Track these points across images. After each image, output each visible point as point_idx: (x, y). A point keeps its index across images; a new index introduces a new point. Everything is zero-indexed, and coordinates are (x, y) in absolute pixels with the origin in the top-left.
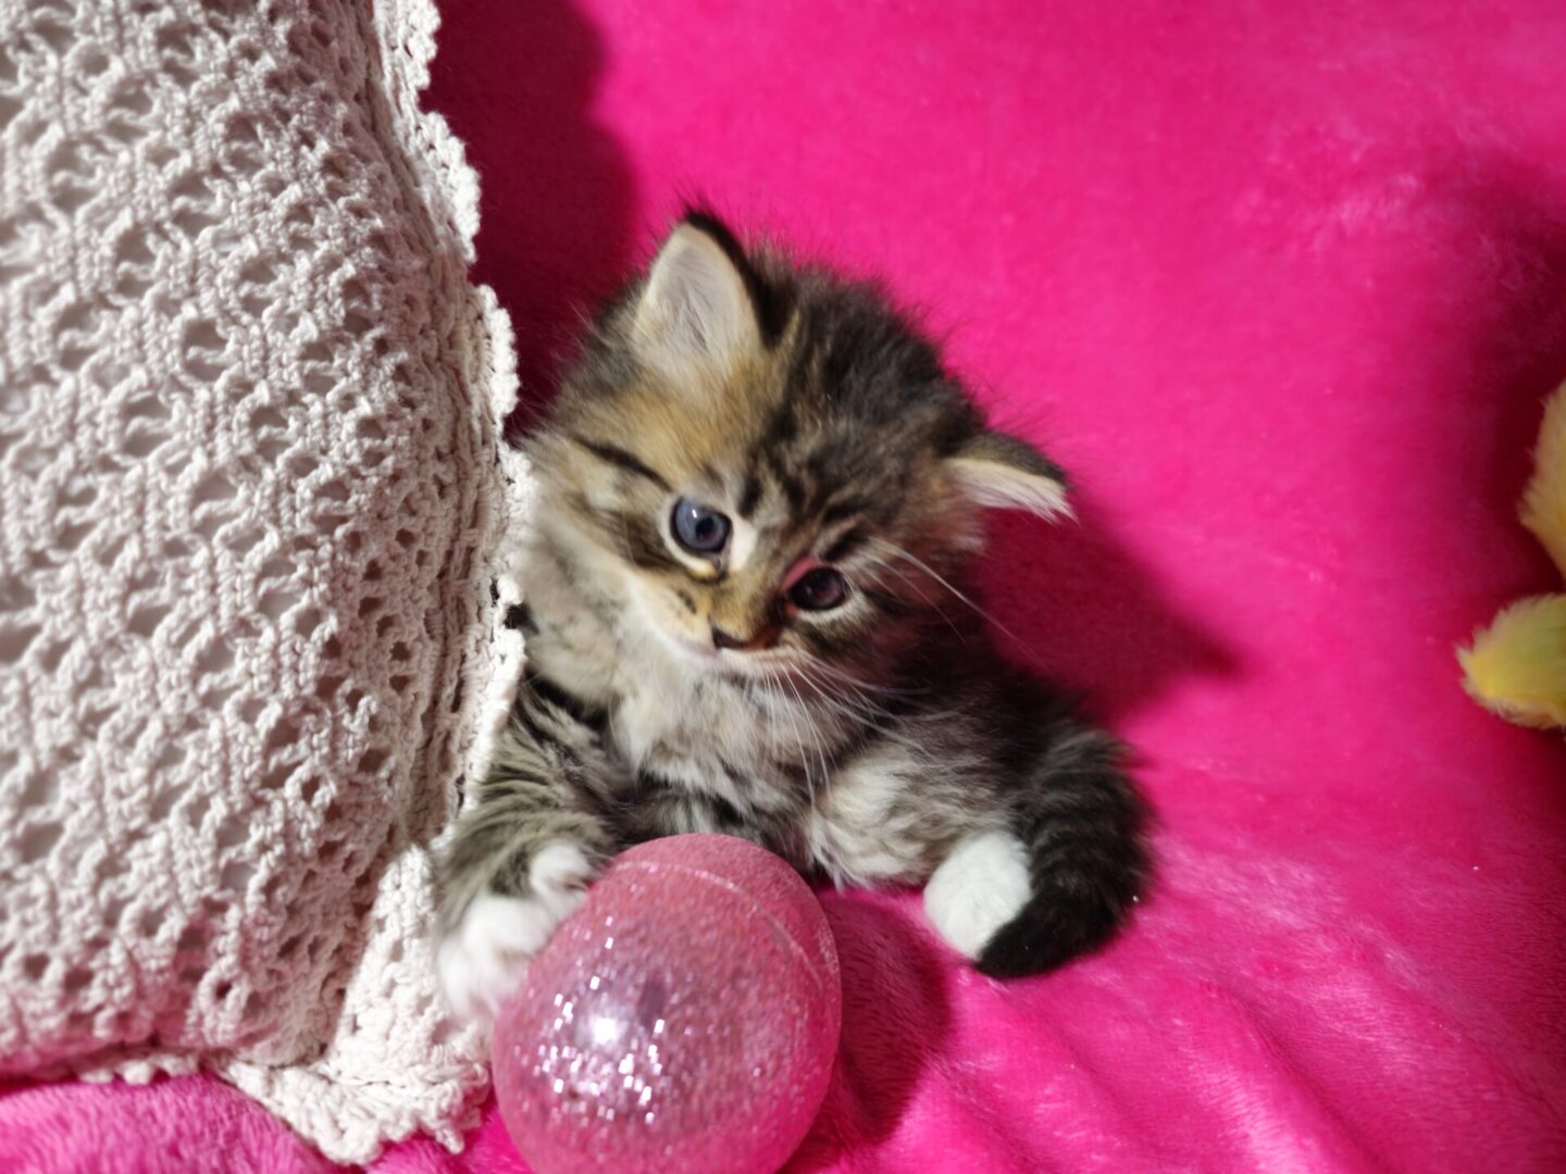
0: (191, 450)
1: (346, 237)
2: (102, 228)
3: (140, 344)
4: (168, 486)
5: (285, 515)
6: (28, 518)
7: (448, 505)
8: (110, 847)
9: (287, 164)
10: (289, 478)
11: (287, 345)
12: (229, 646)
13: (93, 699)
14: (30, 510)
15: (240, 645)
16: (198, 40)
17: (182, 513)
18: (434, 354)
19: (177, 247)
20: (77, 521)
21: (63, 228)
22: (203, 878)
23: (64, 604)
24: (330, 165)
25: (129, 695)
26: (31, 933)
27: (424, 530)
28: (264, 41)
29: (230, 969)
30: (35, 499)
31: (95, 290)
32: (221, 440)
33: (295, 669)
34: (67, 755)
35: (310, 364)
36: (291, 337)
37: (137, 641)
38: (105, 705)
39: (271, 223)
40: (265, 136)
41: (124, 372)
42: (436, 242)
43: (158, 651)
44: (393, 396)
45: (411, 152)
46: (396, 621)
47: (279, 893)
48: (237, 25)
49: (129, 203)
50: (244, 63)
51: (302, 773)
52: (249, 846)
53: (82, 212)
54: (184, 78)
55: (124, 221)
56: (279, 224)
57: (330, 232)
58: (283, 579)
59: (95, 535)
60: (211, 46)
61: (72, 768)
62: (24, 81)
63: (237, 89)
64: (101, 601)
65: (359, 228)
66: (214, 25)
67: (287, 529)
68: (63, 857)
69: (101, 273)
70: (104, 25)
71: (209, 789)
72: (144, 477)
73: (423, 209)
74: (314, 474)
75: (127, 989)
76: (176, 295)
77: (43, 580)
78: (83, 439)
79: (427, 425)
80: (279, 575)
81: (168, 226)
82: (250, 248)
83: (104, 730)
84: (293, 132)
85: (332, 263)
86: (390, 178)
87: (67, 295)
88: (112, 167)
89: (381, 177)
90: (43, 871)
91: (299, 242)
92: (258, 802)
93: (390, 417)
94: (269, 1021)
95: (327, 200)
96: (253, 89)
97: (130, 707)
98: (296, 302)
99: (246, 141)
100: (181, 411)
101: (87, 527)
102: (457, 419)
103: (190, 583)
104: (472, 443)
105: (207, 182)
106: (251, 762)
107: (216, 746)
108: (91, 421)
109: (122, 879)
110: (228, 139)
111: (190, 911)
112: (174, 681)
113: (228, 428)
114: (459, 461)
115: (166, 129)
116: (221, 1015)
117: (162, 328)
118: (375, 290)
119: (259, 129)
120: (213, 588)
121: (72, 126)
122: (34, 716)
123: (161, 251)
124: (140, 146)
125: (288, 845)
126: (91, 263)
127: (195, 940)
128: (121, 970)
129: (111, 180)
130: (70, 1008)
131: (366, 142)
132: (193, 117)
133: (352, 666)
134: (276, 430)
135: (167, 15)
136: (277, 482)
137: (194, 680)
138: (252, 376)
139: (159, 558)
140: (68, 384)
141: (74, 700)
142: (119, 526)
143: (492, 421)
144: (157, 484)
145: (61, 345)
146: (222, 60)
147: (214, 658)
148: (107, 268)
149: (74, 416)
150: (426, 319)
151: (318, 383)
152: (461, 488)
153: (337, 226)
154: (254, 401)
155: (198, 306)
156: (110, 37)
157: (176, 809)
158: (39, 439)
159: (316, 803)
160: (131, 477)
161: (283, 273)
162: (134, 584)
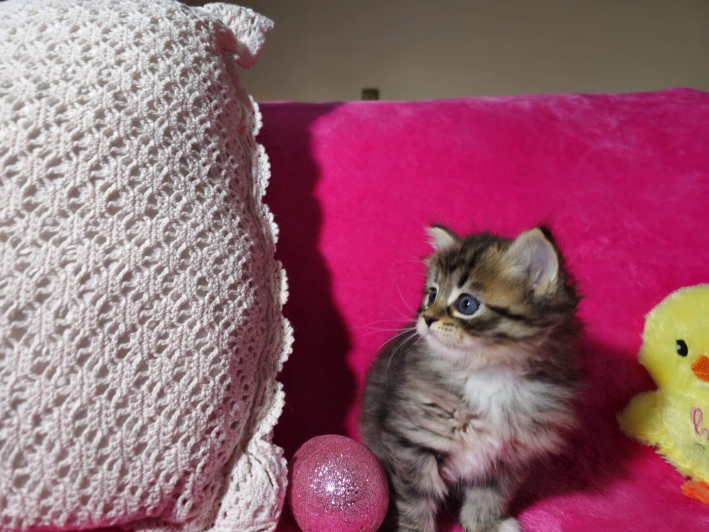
0: (196, 321)
1: (244, 249)
2: (177, 248)
3: (185, 285)
4: (189, 333)
5: (221, 342)
6: (150, 343)
7: (263, 337)
8: (160, 452)
9: (229, 226)
10: (223, 330)
11: (225, 285)
12: (200, 386)
13: (161, 402)
14: (151, 340)
15: (204, 386)
16: (206, 188)
17: (192, 342)
18: (263, 284)
19: (197, 253)
20: (163, 344)
21: (166, 250)
22: (186, 463)
23: (156, 370)
24: (240, 225)
25: (171, 401)
26: (135, 479)
27: (256, 346)
28: (223, 186)
29: (188, 494)
30: (152, 337)
31: (174, 269)
32: (205, 318)
33: (218, 395)
34: (152, 420)
35: (231, 291)
36: (226, 282)
37: (176, 384)
38: (165, 404)
39: (224, 245)
40: (223, 218)
41: (179, 296)
42: (266, 246)
43: (181, 387)
44: (253, 301)
45: (260, 215)
46: (246, 377)
47: (206, 470)
48: (216, 182)
49: (185, 241)
50: (218, 194)
51: (216, 429)
52: (200, 453)
53: (172, 244)
54: (201, 200)
55: (183, 247)
56: (226, 246)
57: (239, 248)
58: (217, 365)
59: (168, 349)
60: (209, 190)
61: (152, 424)
62: (159, 205)
63: (216, 203)
64: (167, 370)
65: (247, 245)
66: (210, 183)
67: (221, 347)
68: (146, 454)
69: (176, 263)
70: (182, 186)
71: (191, 434)
72: (182, 330)
73: (263, 235)
74: (229, 328)
75: (157, 501)
76: (196, 269)
77: (151, 362)
78: (167, 318)
79: (260, 310)
80: (216, 363)
81: (195, 247)
82: (217, 253)
83: (163, 413)
84: (230, 215)
85: (239, 258)
86: (255, 228)
87: (166, 271)
88: (181, 229)
89: (252, 227)
90: (140, 458)
91: (231, 252)
92: (204, 439)
93: (252, 309)
94: (197, 513)
95: (239, 237)
96: (220, 202)
98: (229, 271)
99: (218, 220)
100: (195, 307)
101: (166, 346)
102: (269, 306)
103: (192, 365)
104: (273, 314)
105: (207, 233)
106: (203, 425)
107: (194, 420)
108: (170, 312)
109: (162, 462)
110: (213, 219)
111: (180, 474)
112: (185, 397)
113: (207, 313)
114: (268, 321)
115: (196, 217)
116: (183, 511)
117: (191, 280)
118: (250, 266)
119: (222, 216)
120: (198, 367)
121: (171, 218)
122: (144, 406)
123: (193, 255)
124: (189, 222)
125: (211, 453)
126: (173, 260)
127: (180, 484)
128: (158, 493)
129: (181, 233)
130: (141, 505)
131: (249, 216)
132: (204, 213)
133: (233, 393)
134: (220, 313)
135: (198, 181)
136: (219, 331)
137: (190, 397)
138: (215, 295)
139: (184, 357)
140: (164, 300)
141: (156, 401)
142: (174, 346)
143: (280, 307)
144: (186, 332)
145: (164, 287)
146: (212, 194)
147: (196, 391)
148: (177, 261)
149: (165, 310)
150: (262, 273)
151: (233, 297)
152: (268, 330)
153: (241, 245)
154: (215, 303)
155: (201, 272)
156: (183, 190)
157: (180, 440)
158: (155, 318)
159: (220, 439)
160: (179, 329)
161: (226, 262)
162: (177, 365)
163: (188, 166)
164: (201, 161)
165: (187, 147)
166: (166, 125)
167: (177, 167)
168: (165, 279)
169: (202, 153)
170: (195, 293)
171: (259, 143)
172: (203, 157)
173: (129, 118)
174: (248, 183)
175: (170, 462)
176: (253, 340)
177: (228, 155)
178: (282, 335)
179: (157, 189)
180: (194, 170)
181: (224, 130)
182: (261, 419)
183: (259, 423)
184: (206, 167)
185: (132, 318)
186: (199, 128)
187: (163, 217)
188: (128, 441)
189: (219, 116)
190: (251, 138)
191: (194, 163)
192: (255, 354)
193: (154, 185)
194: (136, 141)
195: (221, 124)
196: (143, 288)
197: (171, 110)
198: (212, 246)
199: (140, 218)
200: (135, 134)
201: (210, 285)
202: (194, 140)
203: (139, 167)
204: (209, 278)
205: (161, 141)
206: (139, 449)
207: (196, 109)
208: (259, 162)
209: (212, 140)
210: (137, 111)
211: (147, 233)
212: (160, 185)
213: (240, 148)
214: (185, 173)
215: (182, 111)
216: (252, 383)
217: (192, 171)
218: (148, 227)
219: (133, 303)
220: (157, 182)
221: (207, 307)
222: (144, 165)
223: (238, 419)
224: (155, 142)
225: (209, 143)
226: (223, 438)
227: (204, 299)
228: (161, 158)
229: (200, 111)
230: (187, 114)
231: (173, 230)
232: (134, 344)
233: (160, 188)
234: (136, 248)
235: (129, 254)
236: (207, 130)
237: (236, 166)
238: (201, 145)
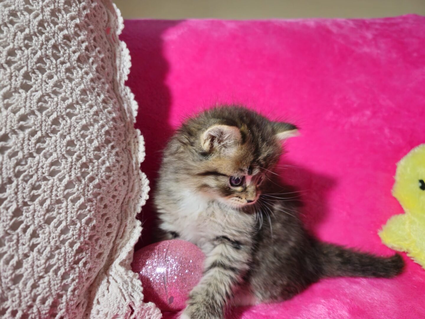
0: (65, 175)
1: (106, 119)
2: (49, 116)
3: (56, 146)
4: (59, 185)
5: (86, 193)
6: (24, 193)
7: (125, 187)
8: (35, 280)
9: (94, 101)
10: (88, 183)
11: (91, 147)
12: (69, 227)
13: (34, 241)
14: (25, 191)
15: (72, 228)
16: (75, 70)
17: (61, 192)
18: (124, 147)
19: (67, 121)
20: (36, 194)
21: (39, 117)
22: (58, 288)
23: (30, 216)
24: (104, 101)
25: (43, 240)
26: (14, 304)
27: (119, 194)
28: (90, 70)
29: (63, 313)
30: (26, 188)
31: (46, 132)
32: (73, 173)
33: (84, 234)
35: (96, 152)
36: (92, 145)
37: (47, 226)
38: (37, 242)
39: (89, 116)
40: (89, 94)
41: (51, 154)
42: (127, 118)
43: (51, 229)
44: (114, 160)
45: (122, 95)
46: (110, 218)
47: (76, 292)
48: (84, 66)
49: (56, 111)
50: (85, 76)
51: (84, 260)
52: (69, 280)
53: (44, 113)
54: (71, 80)
55: (55, 115)
56: (91, 116)
57: (103, 119)
59: (40, 198)
60: (78, 72)
61: (27, 259)
62: (33, 81)
63: (83, 83)
64: (39, 215)
65: (110, 117)
66: (79, 66)
67: (86, 197)
68: (23, 283)
69: (48, 128)
70: (53, 68)
71: (60, 265)
72: (53, 182)
73: (124, 110)
74: (94, 182)
76: (65, 134)
77: (26, 209)
78: (40, 173)
79: (121, 166)
80: (82, 209)
81: (65, 116)
82: (84, 122)
83: (36, 249)
84: (96, 93)
85: (103, 126)
86: (117, 104)
87: (39, 134)
88: (53, 102)
89: (115, 103)
90: (18, 287)
91: (96, 121)
92: (72, 268)
93: (114, 166)
95: (103, 110)
96: (87, 82)
97: (43, 243)
98: (94, 136)
99: (85, 95)
100: (64, 164)
101: (38, 196)
102: (129, 163)
103: (61, 211)
104: (133, 169)
105: (75, 106)
106: (71, 258)
107: (63, 254)
108: (42, 167)
109: (37, 289)
110: (80, 95)
111: (54, 297)
113: (75, 169)
114: (129, 175)
115: (66, 93)
117: (61, 142)
118: (112, 133)
119: (88, 92)
120: (66, 212)
121: (44, 92)
122: (19, 245)
123: (63, 123)
124: (60, 97)
125: (79, 279)
126: (45, 126)
127: (55, 305)
128: (36, 314)
129: (52, 105)
131: (112, 94)
132: (73, 90)
133: (97, 231)
134: (86, 169)
135: (68, 65)
136: (85, 184)
137: (59, 237)
138: (82, 155)
139: (54, 204)
140: (37, 157)
141: (30, 241)
142: (46, 195)
143: (138, 164)
144: (56, 184)
145: (37, 147)
146: (80, 75)
147: (65, 231)
148: (49, 127)
149: (38, 166)
150: (123, 138)
151: (97, 157)
152: (129, 182)
153: (104, 117)
154: (82, 161)
155: (70, 136)
156: (54, 70)
157: (52, 270)
158: (29, 172)
159: (86, 268)
160: (50, 182)
161: (91, 128)
162: (48, 211)
163: (60, 52)
164: (71, 49)
165: (59, 37)
166: (40, 17)
167: (49, 52)
168: (39, 141)
169: (72, 43)
170: (64, 153)
171: (121, 40)
172: (74, 46)
173: (7, 9)
174: (113, 70)
175: (45, 288)
176: (116, 190)
177: (95, 47)
178: (140, 186)
179: (31, 68)
180: (65, 56)
181: (91, 27)
182: (121, 248)
183: (119, 251)
184: (75, 54)
185: (9, 173)
186: (70, 24)
187: (37, 91)
188: (5, 274)
189: (87, 16)
190: (116, 36)
191: (65, 50)
192: (118, 200)
193: (29, 65)
194: (13, 29)
195: (88, 22)
196: (18, 147)
197: (45, 6)
198: (79, 116)
199: (16, 90)
200: (12, 23)
201: (77, 147)
202: (65, 32)
203: (16, 49)
204: (77, 141)
205: (36, 30)
206: (16, 280)
207: (67, 7)
208: (122, 54)
209: (81, 34)
210: (14, 4)
211: (22, 102)
212: (34, 65)
213: (105, 43)
214: (57, 58)
215: (55, 8)
216: (115, 222)
217: (63, 56)
218: (23, 98)
219: (9, 160)
220: (31, 63)
221: (75, 164)
222: (20, 48)
223: (103, 251)
224: (30, 31)
225: (79, 35)
226: (89, 266)
227: (72, 158)
228: (35, 44)
229: (70, 10)
230: (59, 11)
231: (46, 102)
232: (10, 194)
233: (34, 67)
234: (12, 114)
235: (5, 119)
236: (77, 26)
237: (102, 56)
238: (72, 36)
